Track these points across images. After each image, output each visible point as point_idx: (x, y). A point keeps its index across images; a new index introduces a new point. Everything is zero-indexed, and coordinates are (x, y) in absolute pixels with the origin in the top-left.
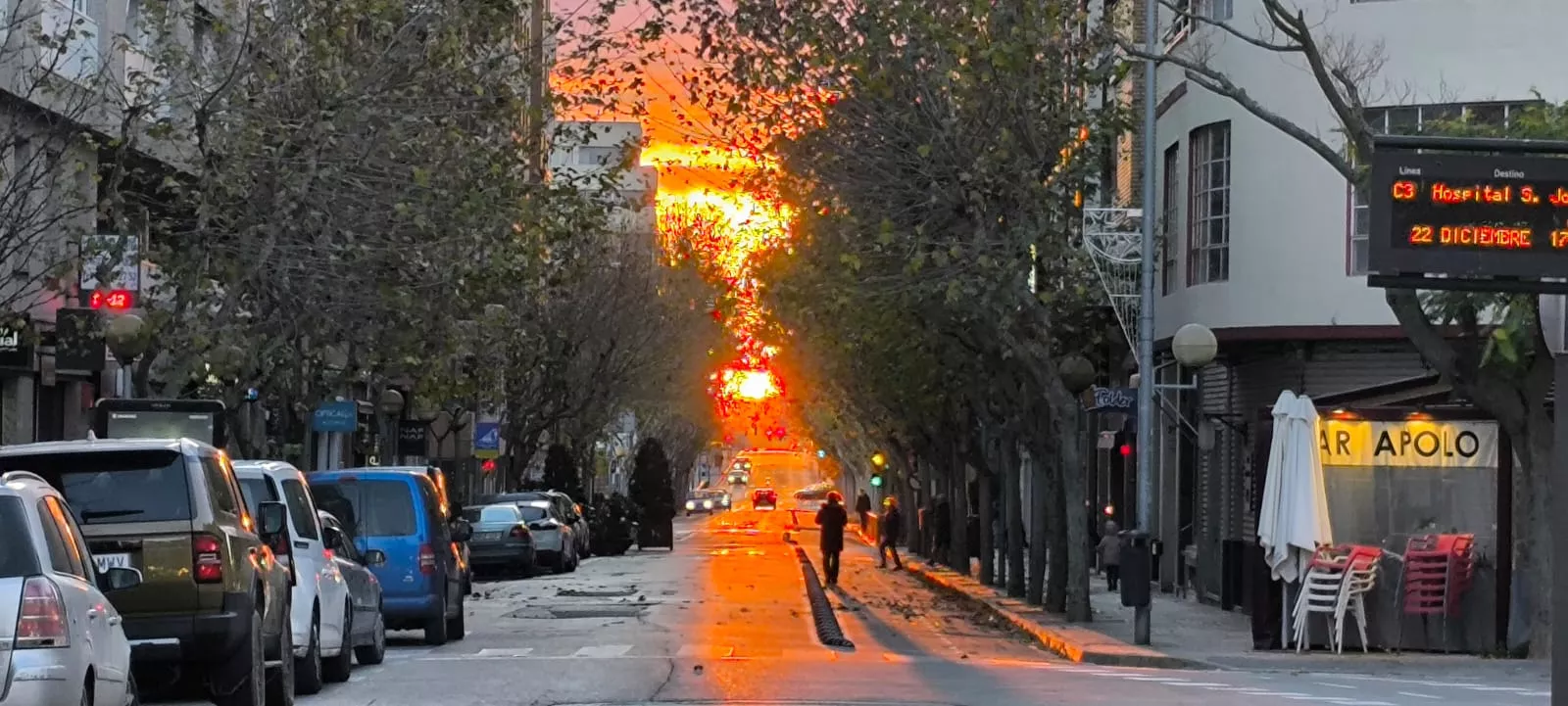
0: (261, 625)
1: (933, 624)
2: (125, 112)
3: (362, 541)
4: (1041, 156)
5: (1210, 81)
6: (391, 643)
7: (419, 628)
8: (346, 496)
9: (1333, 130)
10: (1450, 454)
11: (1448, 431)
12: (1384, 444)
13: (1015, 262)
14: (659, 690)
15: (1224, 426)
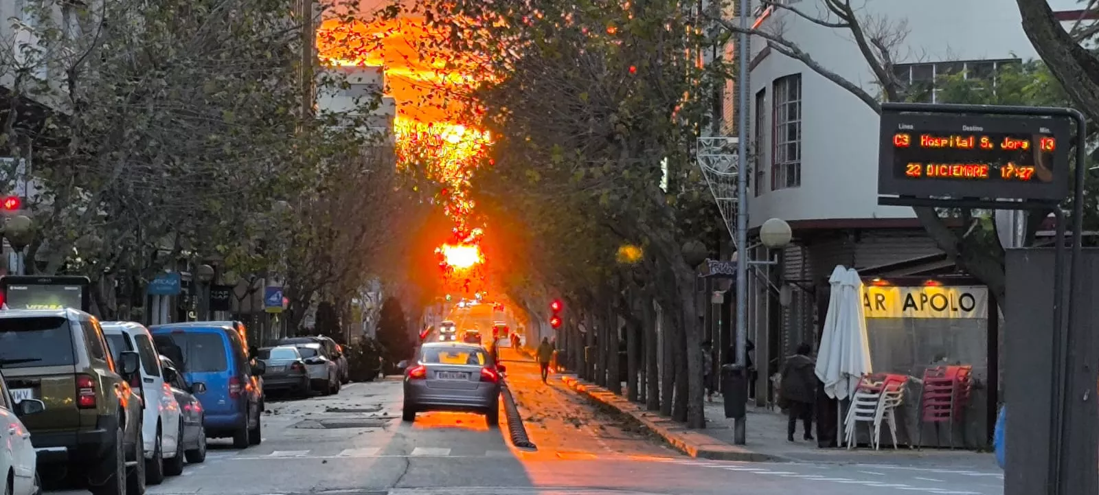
0: (123, 438)
1: (593, 431)
2: (17, 71)
3: (189, 375)
4: (668, 99)
5: (785, 48)
6: (211, 447)
7: (229, 437)
8: (177, 344)
9: (871, 82)
10: (956, 310)
11: (953, 293)
12: (909, 303)
13: (648, 175)
14: (399, 480)
15: (799, 289)
